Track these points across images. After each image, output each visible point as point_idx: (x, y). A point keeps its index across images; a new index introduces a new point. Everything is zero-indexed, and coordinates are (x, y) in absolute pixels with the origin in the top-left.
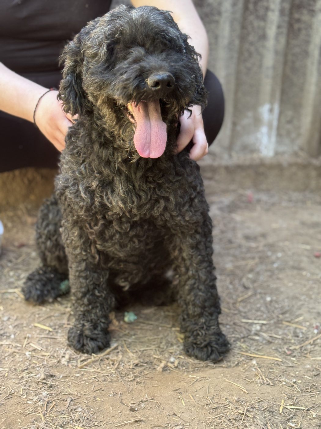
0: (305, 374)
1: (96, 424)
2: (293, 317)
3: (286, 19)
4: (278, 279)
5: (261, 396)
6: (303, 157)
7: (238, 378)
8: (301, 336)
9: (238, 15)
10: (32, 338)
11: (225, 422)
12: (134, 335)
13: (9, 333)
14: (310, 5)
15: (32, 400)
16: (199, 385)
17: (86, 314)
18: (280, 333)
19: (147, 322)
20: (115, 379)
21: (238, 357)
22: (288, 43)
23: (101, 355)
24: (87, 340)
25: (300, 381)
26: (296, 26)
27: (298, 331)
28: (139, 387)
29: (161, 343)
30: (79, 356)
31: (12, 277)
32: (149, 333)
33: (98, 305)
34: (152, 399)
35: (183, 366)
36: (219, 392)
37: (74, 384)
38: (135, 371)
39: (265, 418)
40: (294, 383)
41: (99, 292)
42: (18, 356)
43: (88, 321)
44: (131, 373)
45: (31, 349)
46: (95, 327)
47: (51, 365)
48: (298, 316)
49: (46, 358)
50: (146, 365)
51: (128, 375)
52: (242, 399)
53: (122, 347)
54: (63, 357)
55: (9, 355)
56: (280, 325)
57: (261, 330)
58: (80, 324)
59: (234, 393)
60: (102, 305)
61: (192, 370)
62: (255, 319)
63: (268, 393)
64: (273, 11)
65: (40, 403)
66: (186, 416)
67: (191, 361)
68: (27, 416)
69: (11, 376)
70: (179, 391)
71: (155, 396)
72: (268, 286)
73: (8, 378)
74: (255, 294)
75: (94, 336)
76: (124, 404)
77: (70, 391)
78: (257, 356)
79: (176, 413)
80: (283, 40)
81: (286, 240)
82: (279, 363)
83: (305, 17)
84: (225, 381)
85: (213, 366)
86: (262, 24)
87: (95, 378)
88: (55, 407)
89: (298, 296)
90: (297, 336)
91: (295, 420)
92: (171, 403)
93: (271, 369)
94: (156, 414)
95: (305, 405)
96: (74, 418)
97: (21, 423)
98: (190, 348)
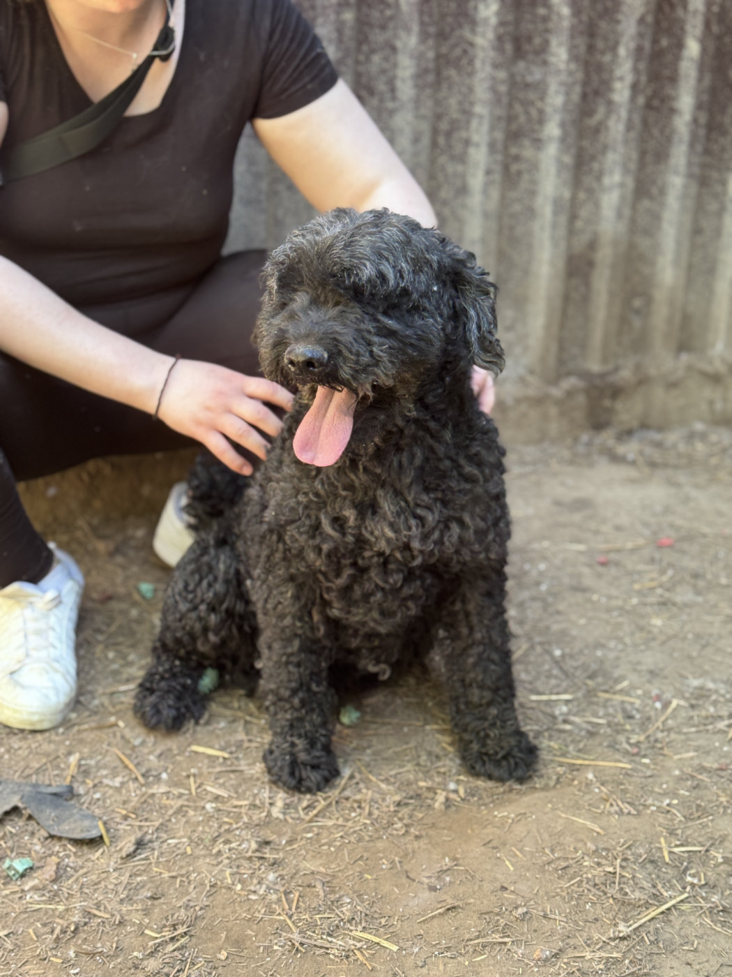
0: (677, 786)
1: (383, 923)
2: (611, 683)
3: (499, 157)
4: (558, 612)
5: (626, 836)
6: (535, 387)
7: (578, 809)
8: (638, 716)
9: (423, 158)
10: (201, 775)
11: (589, 890)
12: (369, 747)
13: (156, 770)
14: (533, 131)
15: (255, 892)
16: (520, 830)
17: (295, 723)
18: (601, 713)
19: (379, 720)
20: (376, 836)
21: (553, 768)
22: (503, 198)
23: (334, 794)
24: (306, 769)
25: (675, 802)
26: (514, 168)
27: (629, 707)
28: (423, 843)
29: (419, 756)
30: (295, 799)
31: (113, 661)
32: (391, 741)
33: (315, 705)
34: (456, 865)
35: (473, 796)
36: (557, 837)
37: (311, 853)
38: (400, 815)
39: (650, 874)
40: (668, 805)
41: (318, 686)
42: (191, 813)
43: (300, 736)
44: (396, 819)
45: (209, 797)
46: (312, 744)
47: (257, 822)
48: (618, 680)
49: (243, 810)
50: (412, 801)
51: (393, 824)
52: (601, 846)
53: (360, 772)
54: (271, 804)
55: (176, 813)
56: (595, 699)
57: (569, 713)
58: (287, 742)
59: (582, 836)
60: (320, 705)
61: (490, 800)
62: (551, 693)
63: (635, 829)
64: (477, 145)
65: (274, 897)
66: (522, 887)
67: (480, 783)
68: (261, 923)
69: (197, 852)
70: (494, 843)
71: (455, 859)
72: (548, 628)
73: (195, 858)
74: (532, 647)
75: (315, 762)
76: (414, 880)
77: (309, 865)
78: (587, 762)
79: (505, 885)
80: (495, 194)
81: (543, 538)
82: (630, 772)
83: (528, 152)
84: (560, 817)
85: (521, 790)
86: (460, 168)
87: (342, 837)
88: (301, 899)
89: (603, 641)
90: (630, 717)
91: (693, 871)
92: (489, 867)
93: (622, 784)
94: (474, 893)
95: (700, 843)
96: (343, 917)
97: (256, 936)
98: (476, 762)
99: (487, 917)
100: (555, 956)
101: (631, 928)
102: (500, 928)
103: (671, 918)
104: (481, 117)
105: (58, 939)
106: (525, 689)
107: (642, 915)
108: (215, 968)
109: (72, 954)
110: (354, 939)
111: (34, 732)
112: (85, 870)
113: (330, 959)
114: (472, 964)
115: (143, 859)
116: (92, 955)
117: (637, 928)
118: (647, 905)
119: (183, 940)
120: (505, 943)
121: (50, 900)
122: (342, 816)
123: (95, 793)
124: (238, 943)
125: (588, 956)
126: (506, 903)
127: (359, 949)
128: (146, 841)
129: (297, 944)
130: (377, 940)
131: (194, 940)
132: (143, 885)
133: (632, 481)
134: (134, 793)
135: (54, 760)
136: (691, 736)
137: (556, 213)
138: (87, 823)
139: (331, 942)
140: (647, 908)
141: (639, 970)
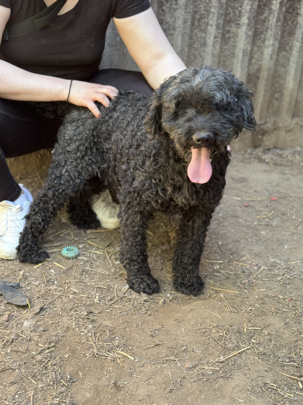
0: (255, 302)
1: (130, 348)
2: (239, 257)
3: (221, 31)
4: (224, 226)
5: (231, 321)
7: (214, 309)
8: (247, 272)
9: (187, 30)
10: (70, 283)
11: (212, 342)
13: (53, 279)
14: (237, 20)
15: (83, 332)
16: (190, 315)
20: (134, 313)
21: (209, 291)
22: (221, 48)
25: (253, 309)
26: (227, 36)
27: (244, 268)
28: (151, 318)
34: (162, 328)
35: (175, 300)
36: (204, 319)
37: (107, 318)
38: (145, 305)
39: (237, 338)
40: (250, 310)
42: (64, 298)
44: (143, 307)
45: (71, 292)
47: (88, 304)
48: (243, 256)
49: (84, 299)
50: (151, 300)
51: (141, 309)
52: (220, 324)
54: (95, 297)
55: (57, 298)
56: (232, 264)
57: (220, 269)
59: (214, 320)
61: (182, 302)
62: (214, 260)
63: (235, 319)
64: (212, 25)
65: (90, 335)
66: (186, 339)
67: (179, 295)
68: (83, 344)
69: (64, 314)
70: (179, 320)
71: (163, 325)
72: (219, 232)
73: (62, 316)
74: (211, 239)
76: (145, 332)
77: (106, 323)
78: (222, 290)
80: (218, 47)
82: (238, 295)
84: (206, 311)
85: (194, 299)
86: (204, 35)
87: (120, 312)
88: (100, 336)
89: (239, 240)
90: (244, 272)
91: (255, 337)
92: (175, 330)
93: (234, 300)
94: (167, 339)
95: (259, 326)
96: (115, 345)
97: (80, 349)
98: (178, 286)
99: (170, 349)
100: (194, 367)
101: (225, 359)
102: (175, 354)
103: (242, 355)
104: (214, 13)
105: (4, 345)
106: (205, 257)
107: (231, 353)
108: (63, 361)
109: (9, 351)
110: (118, 354)
111: (8, 260)
112: (20, 318)
113: (107, 361)
114: (161, 368)
115: (42, 315)
116: (17, 352)
117: (228, 358)
118: (234, 350)
119: (52, 349)
120: (175, 360)
121: (5, 328)
122: (122, 304)
123: (28, 287)
124: (73, 351)
125: (207, 368)
126: (179, 344)
127: (119, 358)
128: (44, 308)
129: (95, 354)
130: (126, 355)
131: (57, 349)
132: (41, 325)
133: (266, 171)
134: (43, 288)
135: (14, 272)
136: (266, 282)
137: (243, 56)
138: (23, 299)
139: (109, 354)
140: (233, 351)
141: (225, 375)
